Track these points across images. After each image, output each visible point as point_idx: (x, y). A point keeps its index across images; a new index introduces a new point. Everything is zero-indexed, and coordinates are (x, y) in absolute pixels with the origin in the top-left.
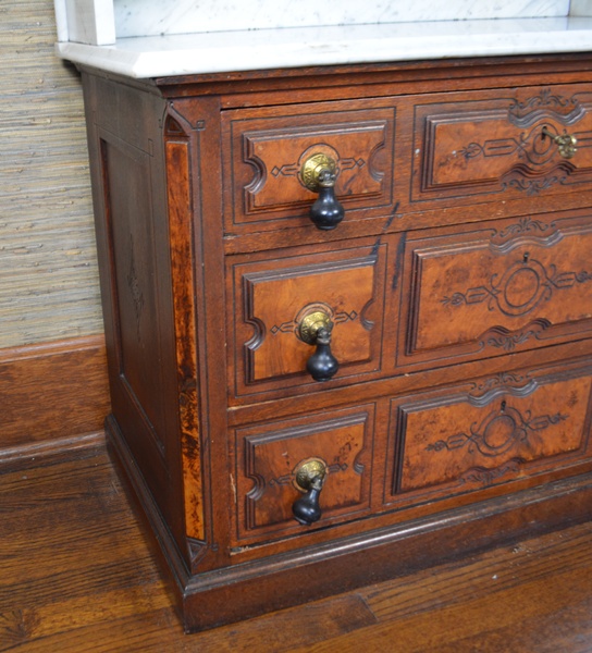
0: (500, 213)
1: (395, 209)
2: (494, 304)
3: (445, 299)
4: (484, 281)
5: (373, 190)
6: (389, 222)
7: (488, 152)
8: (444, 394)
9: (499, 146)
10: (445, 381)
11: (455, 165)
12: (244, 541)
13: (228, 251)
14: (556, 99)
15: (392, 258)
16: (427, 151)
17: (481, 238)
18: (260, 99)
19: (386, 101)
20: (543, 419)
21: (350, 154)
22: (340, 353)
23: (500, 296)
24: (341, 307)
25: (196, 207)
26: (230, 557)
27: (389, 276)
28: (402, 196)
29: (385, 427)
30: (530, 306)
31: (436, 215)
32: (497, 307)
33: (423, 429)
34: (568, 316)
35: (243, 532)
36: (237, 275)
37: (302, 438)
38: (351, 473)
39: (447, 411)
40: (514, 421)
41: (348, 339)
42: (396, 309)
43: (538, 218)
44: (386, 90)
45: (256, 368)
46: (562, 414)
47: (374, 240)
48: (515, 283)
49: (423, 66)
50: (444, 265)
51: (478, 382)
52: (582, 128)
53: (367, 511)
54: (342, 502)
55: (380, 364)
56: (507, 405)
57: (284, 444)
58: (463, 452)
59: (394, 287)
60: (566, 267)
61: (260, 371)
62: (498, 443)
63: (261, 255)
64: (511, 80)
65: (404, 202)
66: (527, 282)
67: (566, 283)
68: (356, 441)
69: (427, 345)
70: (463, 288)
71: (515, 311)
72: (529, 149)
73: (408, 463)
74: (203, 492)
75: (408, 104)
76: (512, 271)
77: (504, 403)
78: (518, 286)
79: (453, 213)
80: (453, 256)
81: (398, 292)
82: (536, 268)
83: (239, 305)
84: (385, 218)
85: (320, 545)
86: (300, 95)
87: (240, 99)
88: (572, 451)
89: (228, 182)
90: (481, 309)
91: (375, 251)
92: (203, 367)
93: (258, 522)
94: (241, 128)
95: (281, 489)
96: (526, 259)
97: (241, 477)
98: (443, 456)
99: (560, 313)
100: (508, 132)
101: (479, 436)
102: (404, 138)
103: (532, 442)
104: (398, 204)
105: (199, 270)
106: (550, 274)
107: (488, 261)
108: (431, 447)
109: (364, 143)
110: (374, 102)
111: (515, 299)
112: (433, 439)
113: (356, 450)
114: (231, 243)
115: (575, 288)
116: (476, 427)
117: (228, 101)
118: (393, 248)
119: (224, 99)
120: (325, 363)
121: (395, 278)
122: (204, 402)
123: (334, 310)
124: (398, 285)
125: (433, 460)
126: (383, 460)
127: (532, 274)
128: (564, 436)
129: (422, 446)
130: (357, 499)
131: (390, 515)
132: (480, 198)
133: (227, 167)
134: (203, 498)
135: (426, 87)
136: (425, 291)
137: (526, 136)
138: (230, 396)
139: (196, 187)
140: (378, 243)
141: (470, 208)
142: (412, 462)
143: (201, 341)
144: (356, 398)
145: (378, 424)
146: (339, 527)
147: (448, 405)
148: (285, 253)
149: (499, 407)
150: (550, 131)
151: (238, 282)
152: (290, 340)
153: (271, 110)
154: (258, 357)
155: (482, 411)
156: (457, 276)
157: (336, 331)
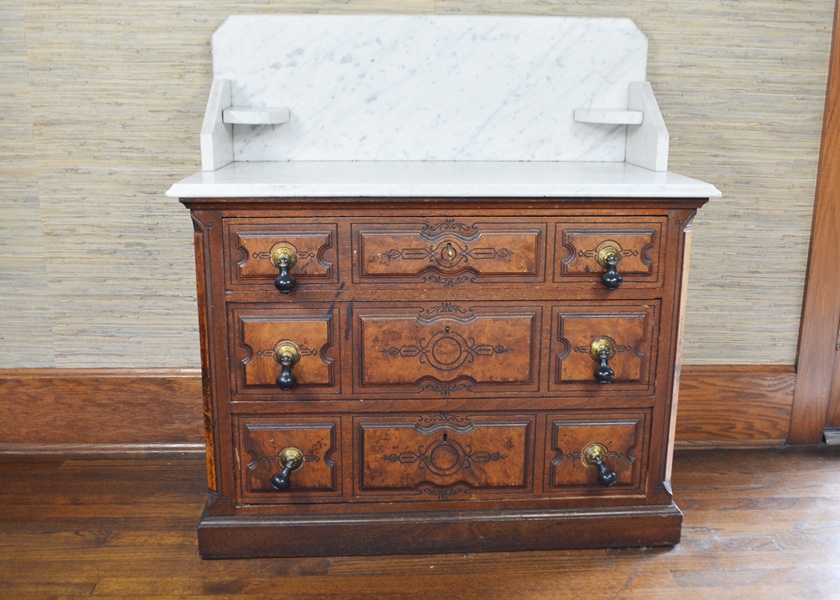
0: (423, 297)
1: (342, 287)
2: (424, 359)
3: (384, 351)
4: (414, 342)
5: (322, 273)
6: (338, 294)
7: (406, 256)
8: (395, 420)
9: (414, 254)
10: (393, 410)
11: (381, 263)
12: (247, 500)
13: (228, 300)
14: (460, 225)
15: (344, 318)
16: (361, 252)
17: (411, 313)
18: (246, 213)
19: (330, 220)
20: (483, 455)
21: (304, 250)
22: (307, 376)
23: (429, 354)
24: (305, 345)
25: (208, 271)
26: (236, 509)
27: (343, 330)
28: (346, 278)
29: (350, 436)
30: (456, 365)
31: (373, 293)
32: (427, 361)
33: (378, 442)
34: (491, 377)
35: (246, 493)
36: (236, 315)
37: (283, 432)
38: (323, 465)
39: (397, 433)
40: (457, 451)
41: (312, 367)
42: (349, 353)
43: (458, 304)
44: (330, 213)
45: (248, 377)
46: (501, 453)
47: (329, 305)
48: (440, 346)
49: (348, 201)
50: (381, 327)
51: (425, 416)
52: (480, 246)
53: (341, 499)
54: (317, 485)
55: (341, 389)
56: (449, 437)
57: (271, 434)
58: (414, 467)
59: (346, 338)
60: (484, 340)
61: (250, 380)
62: (445, 466)
63: (252, 306)
64: (421, 212)
65: (348, 283)
66: (450, 348)
67: (485, 352)
68: (325, 442)
69: (373, 381)
70: (398, 345)
71: (443, 367)
72: (438, 256)
73: (368, 466)
74: (215, 456)
75: (345, 222)
76: (436, 338)
77: (445, 436)
78: (443, 349)
79: (385, 294)
80: (387, 322)
81: (350, 342)
82: (457, 338)
83: (237, 335)
84: (335, 292)
85: (303, 515)
86: (272, 213)
87: (234, 212)
88: (515, 487)
89: (227, 259)
90: (414, 362)
91: (330, 312)
92: (213, 370)
93: (254, 487)
94: (235, 229)
95: (270, 466)
96: (447, 331)
97: (243, 452)
98: (396, 467)
99: (483, 374)
100: (420, 244)
101: (427, 458)
102: (345, 243)
103: (477, 472)
104: (343, 284)
105: (210, 309)
106: (470, 344)
107: (415, 328)
108: (385, 458)
109: (314, 244)
110: (321, 220)
111: (443, 359)
112: (388, 452)
113: (325, 449)
114: (230, 296)
115: (493, 356)
116: (423, 450)
117: (226, 213)
118: (344, 312)
119: (224, 212)
120: (286, 378)
121: (347, 332)
122: (214, 393)
123: (301, 346)
124: (349, 337)
125: (388, 468)
126: (351, 461)
127: (455, 342)
128: (505, 472)
129: (379, 456)
130: (329, 485)
131: (358, 505)
132: (406, 286)
133: (227, 250)
134: (215, 460)
135: (357, 213)
136: (368, 344)
137: (434, 248)
138: (233, 394)
139: (207, 260)
140: (333, 307)
141: (399, 292)
142: (372, 466)
143: (212, 354)
144: (323, 410)
145: (344, 433)
146: (317, 506)
147: (397, 429)
148: (267, 306)
149: (442, 437)
150: (454, 245)
151: (236, 320)
152: (270, 361)
153: (254, 220)
154: (249, 369)
155: (427, 438)
156: (394, 335)
157: (303, 361)
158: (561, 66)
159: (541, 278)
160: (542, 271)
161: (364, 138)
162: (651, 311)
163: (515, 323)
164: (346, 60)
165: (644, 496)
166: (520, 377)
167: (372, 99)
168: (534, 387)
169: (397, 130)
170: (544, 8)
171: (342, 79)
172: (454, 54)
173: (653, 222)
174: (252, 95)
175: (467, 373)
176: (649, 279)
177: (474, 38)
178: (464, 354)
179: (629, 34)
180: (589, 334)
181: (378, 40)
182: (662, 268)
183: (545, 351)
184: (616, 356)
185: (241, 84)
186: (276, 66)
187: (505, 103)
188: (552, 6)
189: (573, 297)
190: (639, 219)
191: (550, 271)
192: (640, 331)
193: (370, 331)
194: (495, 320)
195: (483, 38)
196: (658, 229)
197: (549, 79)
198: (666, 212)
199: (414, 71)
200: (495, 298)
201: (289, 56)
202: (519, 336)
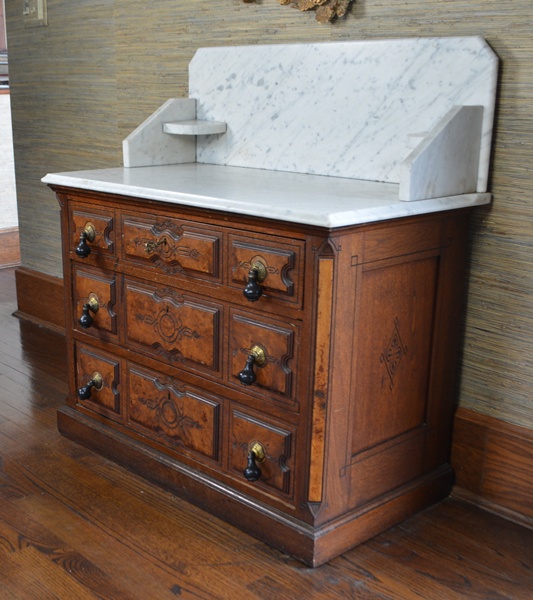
0: (156, 279)
2: (156, 329)
3: (136, 316)
4: (151, 313)
6: (116, 266)
8: (147, 372)
11: (132, 247)
12: (82, 402)
13: (71, 257)
14: (174, 225)
15: (120, 285)
16: (125, 236)
17: (151, 289)
19: (111, 210)
20: (190, 420)
22: (103, 322)
23: (159, 326)
24: (101, 300)
26: (76, 406)
28: (119, 255)
29: (125, 375)
30: (172, 339)
31: (132, 270)
32: (157, 331)
33: (136, 386)
34: (191, 356)
36: (76, 269)
37: (94, 359)
38: (111, 391)
39: (145, 382)
40: (175, 410)
41: (105, 316)
42: (123, 312)
43: (176, 290)
44: (111, 205)
46: (200, 424)
48: (164, 321)
49: (113, 196)
50: (135, 296)
51: (161, 376)
52: (182, 244)
53: (122, 421)
54: (109, 405)
56: (171, 396)
57: (89, 359)
58: (154, 413)
60: (187, 322)
62: (170, 420)
63: (81, 264)
64: (153, 211)
65: (120, 258)
66: (169, 325)
67: (188, 334)
68: (112, 375)
69: (132, 337)
70: (143, 313)
71: (166, 339)
72: (160, 248)
73: (132, 402)
75: (118, 213)
76: (161, 314)
78: (165, 324)
79: (137, 271)
80: (138, 293)
81: (123, 304)
82: (173, 317)
84: (115, 264)
85: (103, 424)
88: (209, 457)
89: (70, 229)
90: (151, 329)
91: (114, 278)
94: (73, 209)
96: (168, 310)
97: (80, 367)
99: (187, 352)
100: (151, 236)
101: (160, 409)
102: (118, 228)
103: (186, 433)
104: (118, 259)
106: (179, 324)
107: (152, 303)
108: (139, 399)
109: (102, 226)
110: (108, 209)
111: (166, 332)
112: (141, 395)
113: (112, 379)
114: (71, 255)
115: (193, 339)
118: (120, 280)
120: (84, 319)
121: (121, 295)
123: (99, 300)
124: (123, 300)
125: (141, 408)
126: (126, 395)
127: (171, 321)
128: (203, 441)
129: (137, 396)
130: (114, 407)
131: (128, 430)
132: (147, 268)
135: (123, 206)
136: (129, 308)
137: (158, 241)
140: (115, 275)
141: (144, 272)
142: (134, 402)
146: (110, 421)
147: (145, 379)
148: (87, 266)
149: (168, 396)
150: (168, 241)
151: (76, 273)
153: (80, 204)
154: (79, 309)
155: (160, 392)
156: (140, 305)
157: (101, 310)
158: (413, 88)
159: (220, 280)
160: (221, 274)
161: (269, 150)
162: (296, 331)
163: (205, 314)
164: (261, 83)
165: (293, 508)
166: (208, 363)
167: (275, 117)
168: (219, 374)
169: (290, 145)
170: (414, 30)
171: (257, 99)
172: (331, 77)
173: (295, 245)
174: (207, 111)
175: (178, 347)
176: (291, 299)
177: (345, 62)
178: (176, 332)
179: (475, 53)
180: (250, 338)
181: (280, 66)
182: (301, 290)
183: (226, 346)
184: (268, 365)
185: (201, 102)
186: (220, 88)
187: (367, 124)
188: (421, 27)
189: (240, 302)
190: (284, 240)
191: (225, 276)
192: (284, 347)
193: (130, 298)
194: (193, 309)
195: (352, 62)
196: (297, 252)
197: (402, 101)
198: (303, 237)
199: (303, 93)
200: (193, 290)
201: (228, 80)
202: (207, 327)
